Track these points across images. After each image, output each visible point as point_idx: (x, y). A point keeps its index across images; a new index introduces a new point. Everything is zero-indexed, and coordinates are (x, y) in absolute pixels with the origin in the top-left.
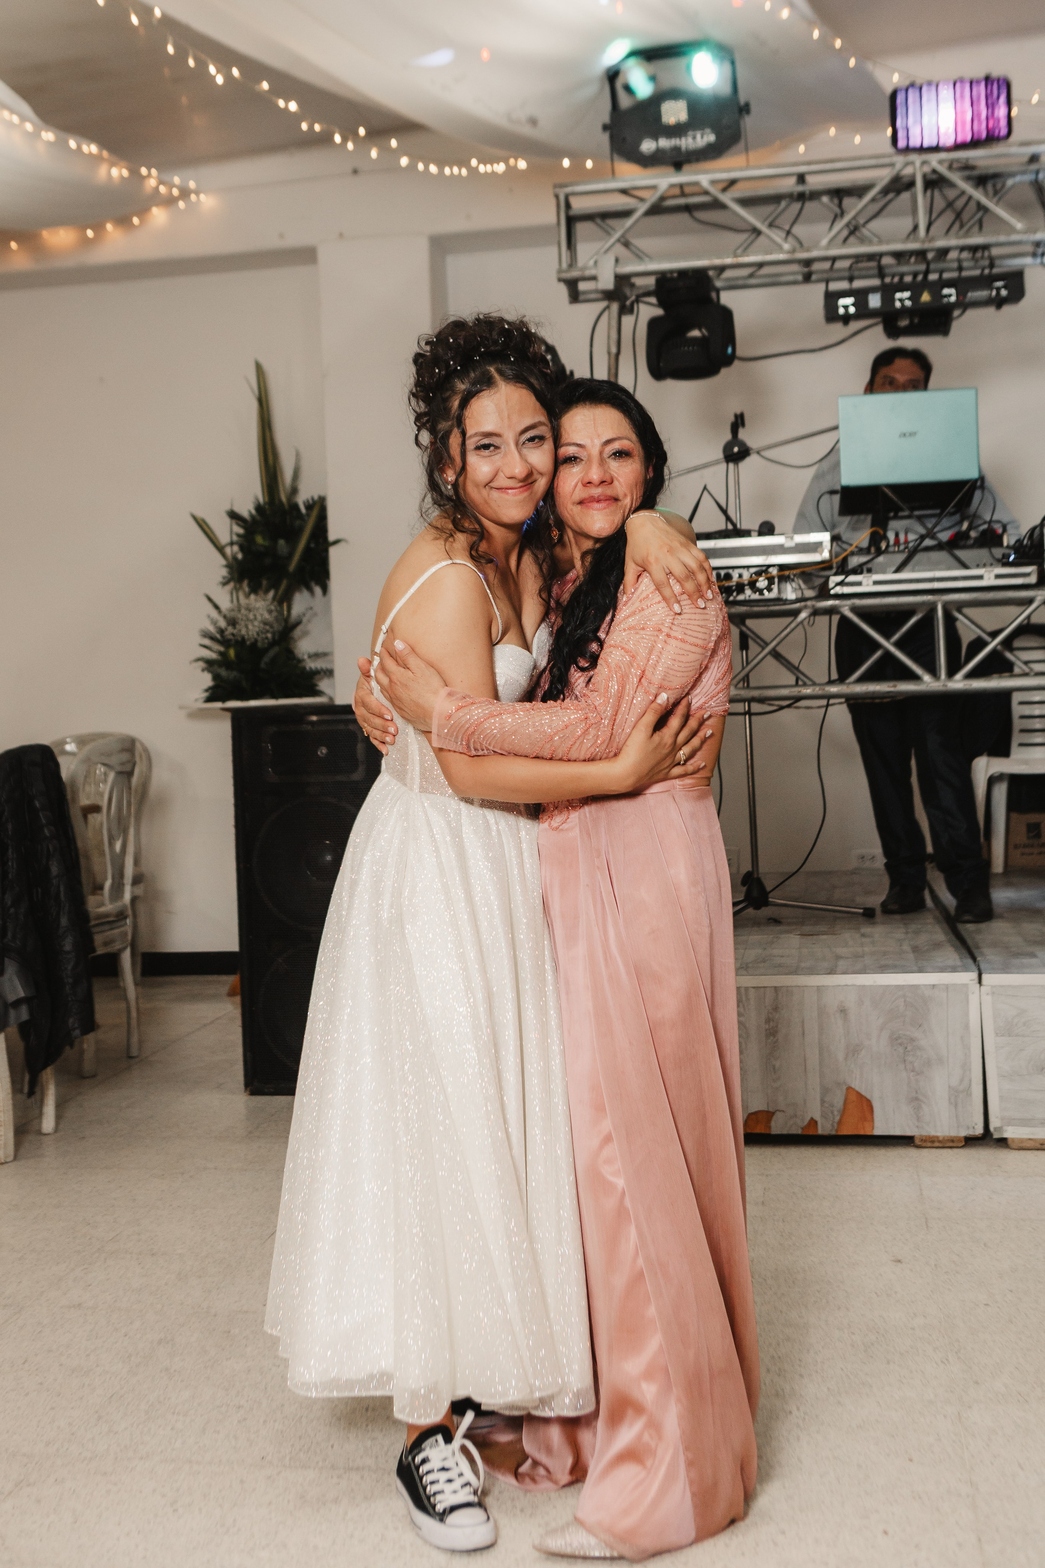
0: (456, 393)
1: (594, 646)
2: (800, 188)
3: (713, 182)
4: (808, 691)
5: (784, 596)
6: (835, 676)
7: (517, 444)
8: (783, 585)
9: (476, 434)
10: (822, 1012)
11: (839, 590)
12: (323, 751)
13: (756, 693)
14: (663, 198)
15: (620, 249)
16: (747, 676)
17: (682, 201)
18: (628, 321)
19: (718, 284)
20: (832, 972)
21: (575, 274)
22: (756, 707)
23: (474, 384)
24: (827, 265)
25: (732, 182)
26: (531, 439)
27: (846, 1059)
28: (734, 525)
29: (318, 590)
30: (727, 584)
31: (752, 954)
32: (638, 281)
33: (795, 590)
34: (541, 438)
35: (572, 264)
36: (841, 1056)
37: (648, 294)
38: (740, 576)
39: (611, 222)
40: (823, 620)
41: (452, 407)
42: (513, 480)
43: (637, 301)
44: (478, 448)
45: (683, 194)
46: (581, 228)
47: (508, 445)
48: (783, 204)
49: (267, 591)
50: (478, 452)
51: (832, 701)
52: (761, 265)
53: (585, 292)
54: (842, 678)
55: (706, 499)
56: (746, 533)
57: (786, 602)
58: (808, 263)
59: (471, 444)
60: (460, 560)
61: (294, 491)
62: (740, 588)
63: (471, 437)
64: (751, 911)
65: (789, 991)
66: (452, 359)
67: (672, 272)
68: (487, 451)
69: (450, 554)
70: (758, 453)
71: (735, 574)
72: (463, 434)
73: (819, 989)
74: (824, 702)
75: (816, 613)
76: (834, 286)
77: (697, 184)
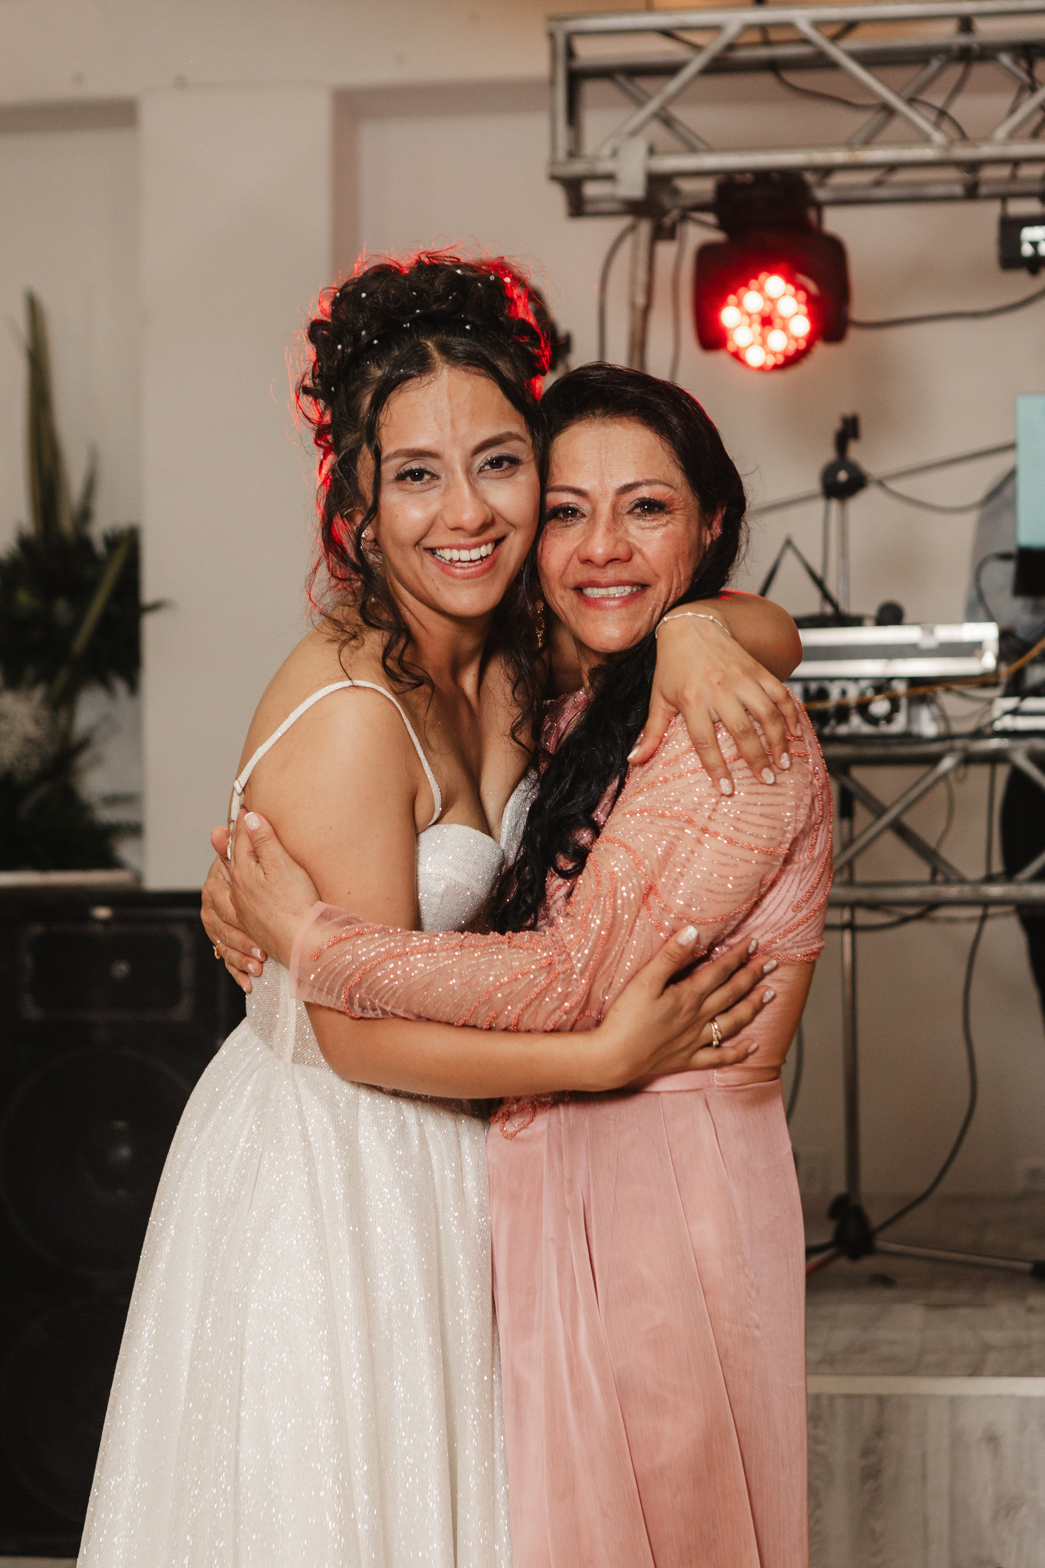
0: (368, 384)
1: (585, 836)
2: (963, 40)
3: (818, 24)
4: (953, 891)
5: (915, 729)
6: (997, 867)
7: (468, 471)
8: (914, 710)
9: (397, 454)
10: (957, 1440)
11: (1009, 722)
12: (121, 969)
13: (862, 894)
14: (731, 47)
15: (656, 130)
16: (850, 864)
17: (764, 53)
18: (666, 251)
19: (821, 194)
20: (975, 1371)
21: (578, 168)
22: (863, 917)
23: (396, 367)
24: (1004, 172)
25: (850, 26)
26: (496, 463)
27: (995, 1518)
28: (835, 605)
29: (121, 688)
30: (819, 706)
31: (842, 1337)
32: (687, 186)
33: (934, 719)
34: (514, 461)
35: (574, 153)
36: (986, 1515)
37: (702, 208)
38: (844, 693)
39: (646, 84)
40: (979, 774)
41: (360, 407)
42: (460, 532)
43: (684, 217)
44: (401, 478)
45: (767, 43)
46: (591, 90)
47: (453, 471)
48: (935, 64)
49: (33, 685)
50: (401, 485)
51: (992, 910)
52: (892, 167)
53: (597, 200)
54: (1010, 874)
55: (790, 563)
56: (856, 621)
57: (919, 739)
58: (973, 166)
59: (390, 469)
60: (365, 680)
61: (85, 515)
62: (842, 713)
63: (388, 458)
64: (843, 1263)
65: (902, 1403)
66: (366, 327)
67: (742, 172)
68: (418, 482)
69: (349, 672)
70: (881, 483)
71: (835, 691)
72: (377, 454)
73: (954, 1402)
74: (977, 912)
75: (969, 760)
76: (1019, 208)
77: (789, 25)
